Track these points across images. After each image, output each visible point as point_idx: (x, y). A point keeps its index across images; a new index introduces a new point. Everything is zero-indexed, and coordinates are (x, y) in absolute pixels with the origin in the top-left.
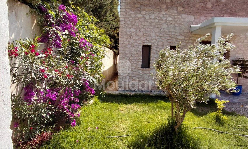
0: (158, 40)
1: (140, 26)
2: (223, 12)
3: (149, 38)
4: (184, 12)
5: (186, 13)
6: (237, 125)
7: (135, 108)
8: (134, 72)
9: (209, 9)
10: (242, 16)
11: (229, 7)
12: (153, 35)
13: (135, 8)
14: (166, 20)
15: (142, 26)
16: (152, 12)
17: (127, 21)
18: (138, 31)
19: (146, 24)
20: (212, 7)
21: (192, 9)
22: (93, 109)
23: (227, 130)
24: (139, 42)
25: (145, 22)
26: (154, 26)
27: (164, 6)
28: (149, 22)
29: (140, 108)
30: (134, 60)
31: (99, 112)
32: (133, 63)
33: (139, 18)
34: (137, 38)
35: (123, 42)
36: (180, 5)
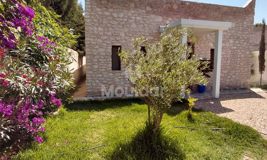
0: (128, 40)
1: (108, 25)
2: (188, 14)
3: (118, 38)
4: (153, 12)
5: (154, 13)
6: (205, 120)
7: (108, 114)
8: (104, 75)
9: (175, 10)
10: (203, 19)
11: (192, 9)
12: (123, 35)
13: (102, 5)
14: (136, 19)
15: (111, 25)
16: (121, 10)
17: (94, 19)
18: (106, 30)
19: (114, 22)
20: (178, 9)
21: (159, 9)
22: (59, 121)
23: (198, 126)
24: (108, 42)
25: (114, 21)
26: (123, 26)
27: (133, 5)
28: (118, 21)
29: (113, 114)
30: (103, 62)
31: (68, 123)
32: (103, 65)
33: (106, 16)
34: (105, 37)
35: (89, 42)
36: (148, 4)
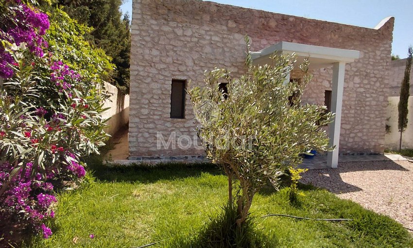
0: (197, 72)
1: (167, 47)
2: (291, 35)
3: (183, 68)
4: (238, 30)
5: (240, 32)
6: (318, 205)
7: (161, 189)
8: (157, 125)
9: (273, 29)
10: (314, 44)
11: (298, 28)
12: (190, 63)
13: (159, 15)
14: (211, 39)
15: (171, 47)
16: (188, 24)
17: (145, 36)
18: (164, 54)
19: (177, 43)
20: (277, 26)
21: (248, 26)
22: (81, 198)
23: (307, 214)
24: (166, 74)
25: (177, 41)
26: (191, 49)
27: (207, 18)
28: (182, 41)
29: (170, 189)
30: (158, 104)
31: (95, 203)
32: (156, 109)
33: (166, 33)
34: (162, 66)
35: (137, 72)
36: (231, 17)
